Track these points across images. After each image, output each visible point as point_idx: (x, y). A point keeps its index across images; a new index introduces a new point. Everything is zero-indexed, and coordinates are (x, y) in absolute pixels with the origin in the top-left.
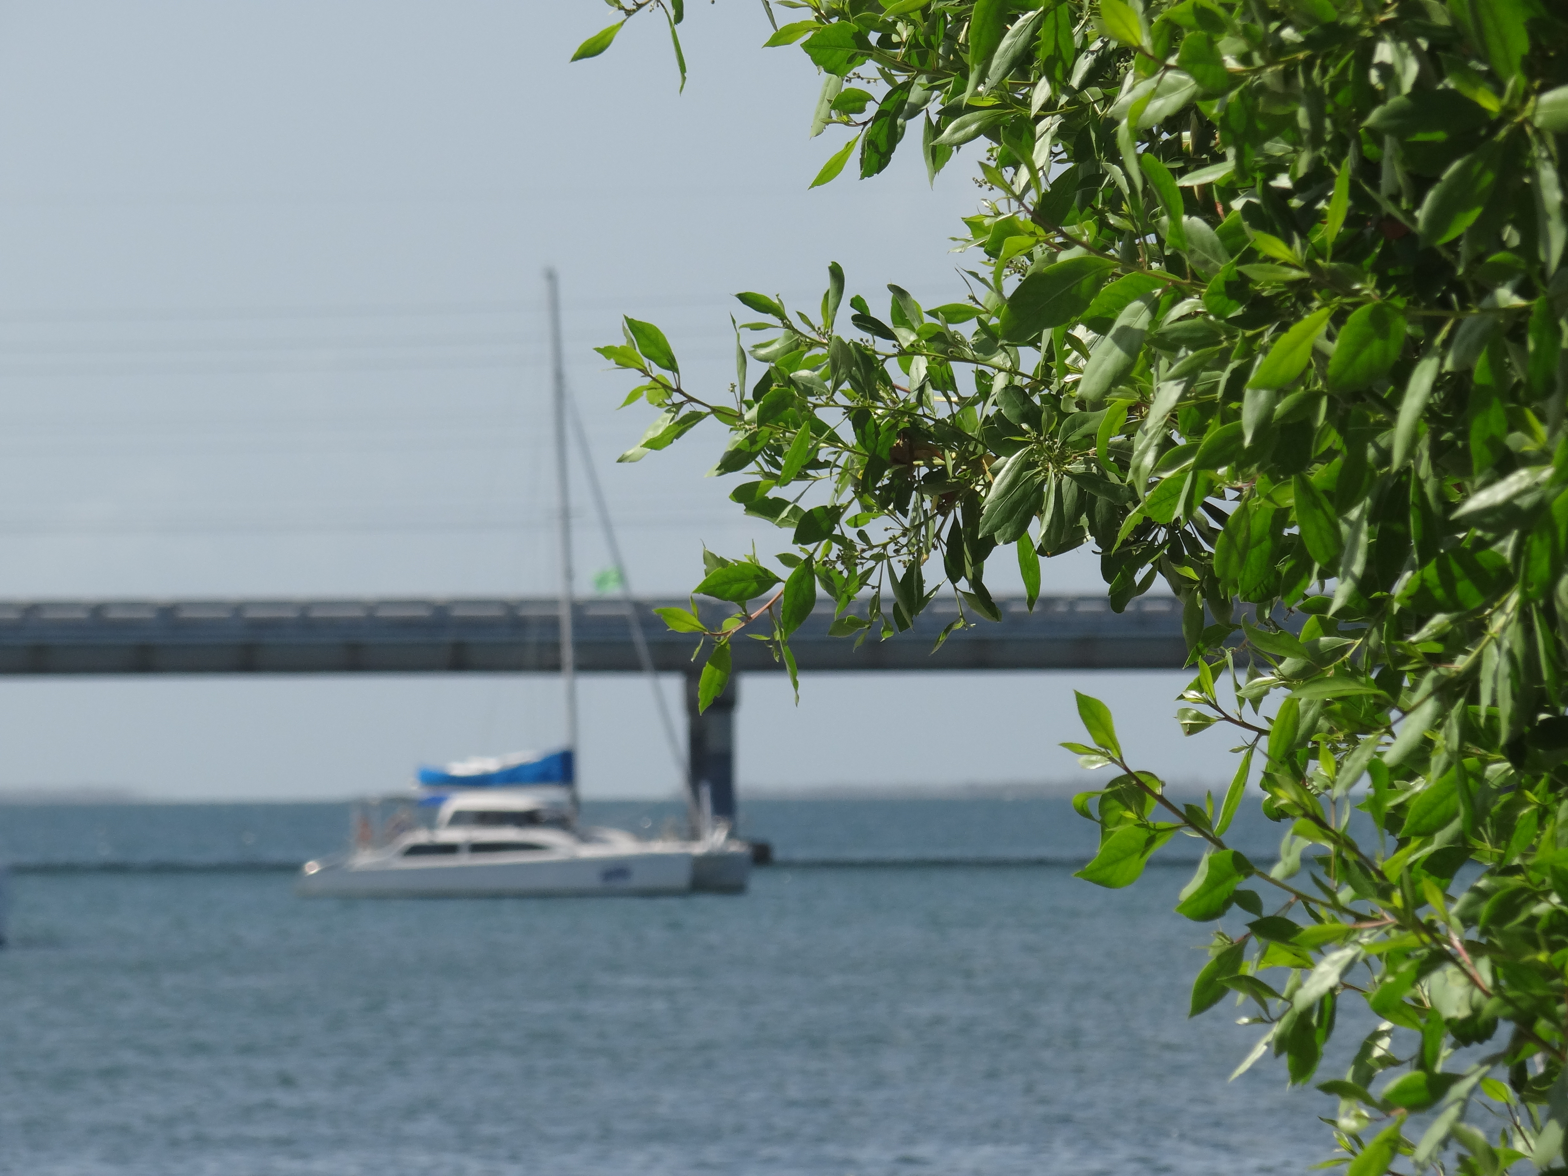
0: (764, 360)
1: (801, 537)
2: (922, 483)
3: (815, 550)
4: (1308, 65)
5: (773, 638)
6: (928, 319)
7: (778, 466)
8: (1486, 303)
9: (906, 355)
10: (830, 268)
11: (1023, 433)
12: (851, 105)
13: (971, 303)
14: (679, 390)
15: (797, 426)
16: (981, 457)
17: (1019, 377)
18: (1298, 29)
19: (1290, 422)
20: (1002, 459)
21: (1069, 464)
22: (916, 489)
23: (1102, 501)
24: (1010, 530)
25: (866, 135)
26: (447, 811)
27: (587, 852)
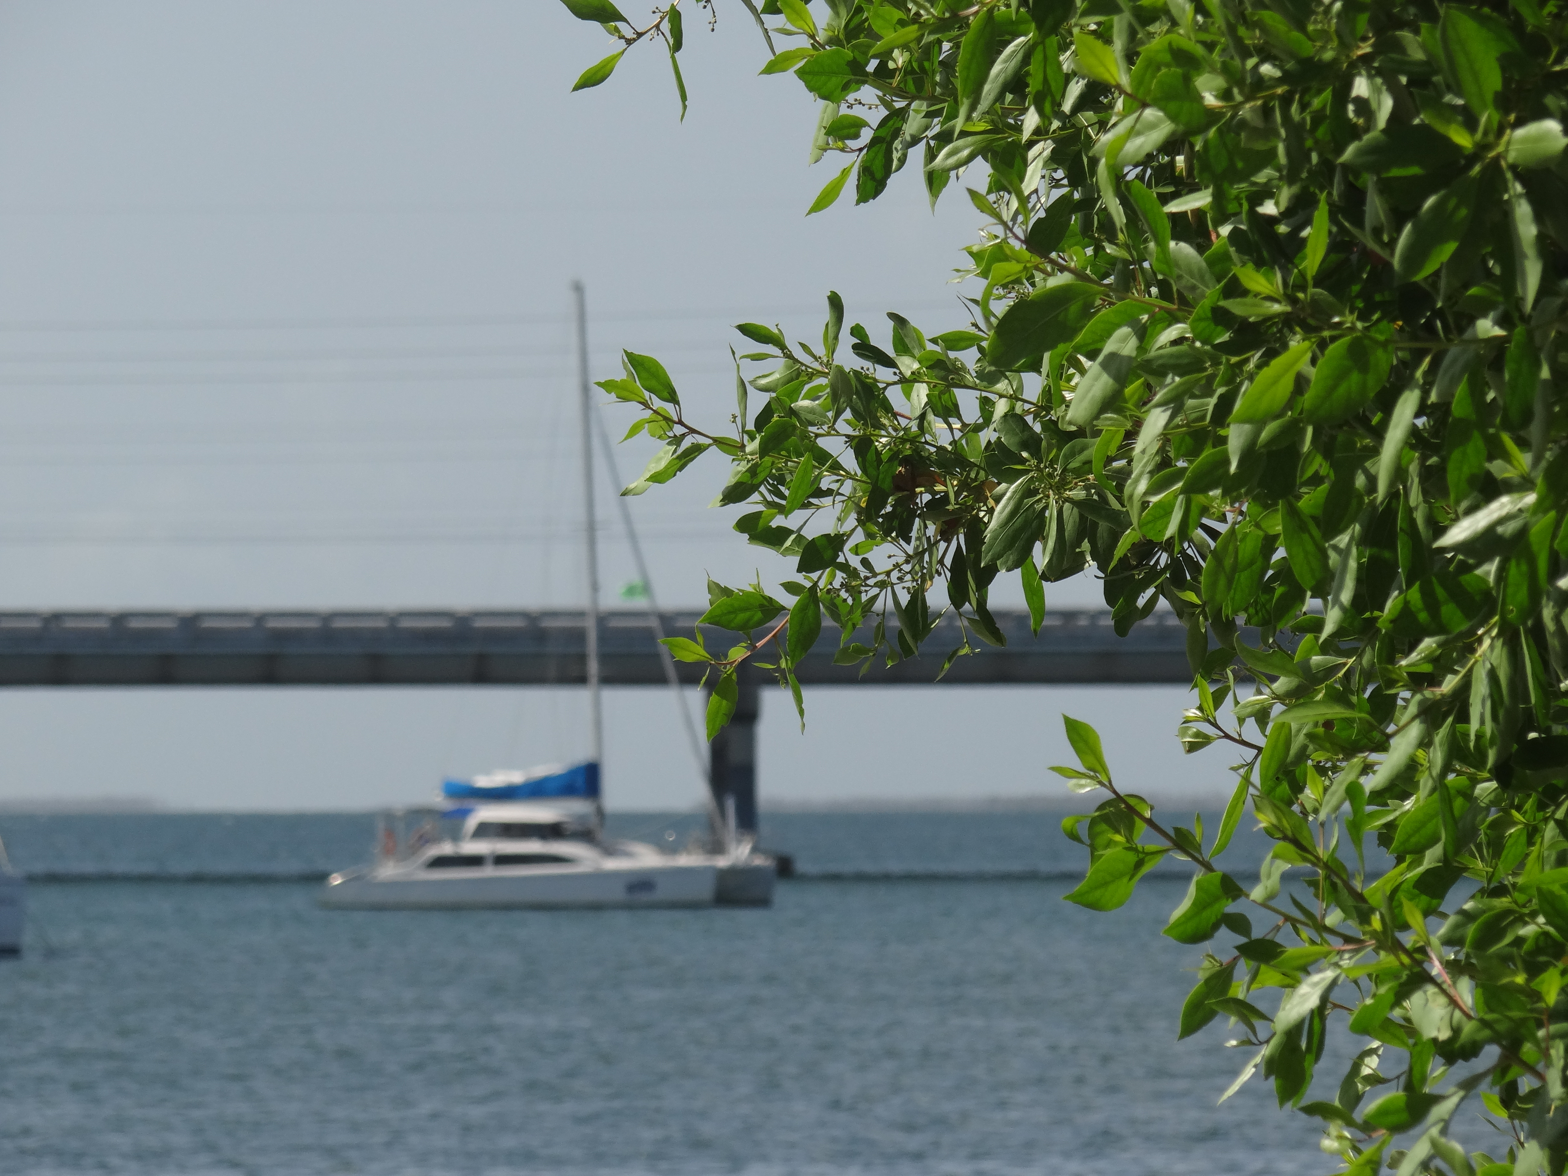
0: (765, 389)
1: (804, 567)
2: (925, 510)
3: (820, 578)
4: (1287, 98)
5: (779, 667)
6: (930, 347)
7: (783, 497)
8: (1468, 334)
9: (907, 382)
10: (829, 297)
11: (1023, 461)
12: (846, 132)
13: (974, 330)
14: (680, 422)
15: (799, 455)
16: (983, 482)
17: (1020, 403)
18: (1276, 65)
19: (1274, 448)
20: (1004, 485)
21: (1070, 490)
22: (919, 516)
23: (1103, 526)
24: (1012, 557)
25: (862, 161)
26: (472, 823)
27: (612, 864)
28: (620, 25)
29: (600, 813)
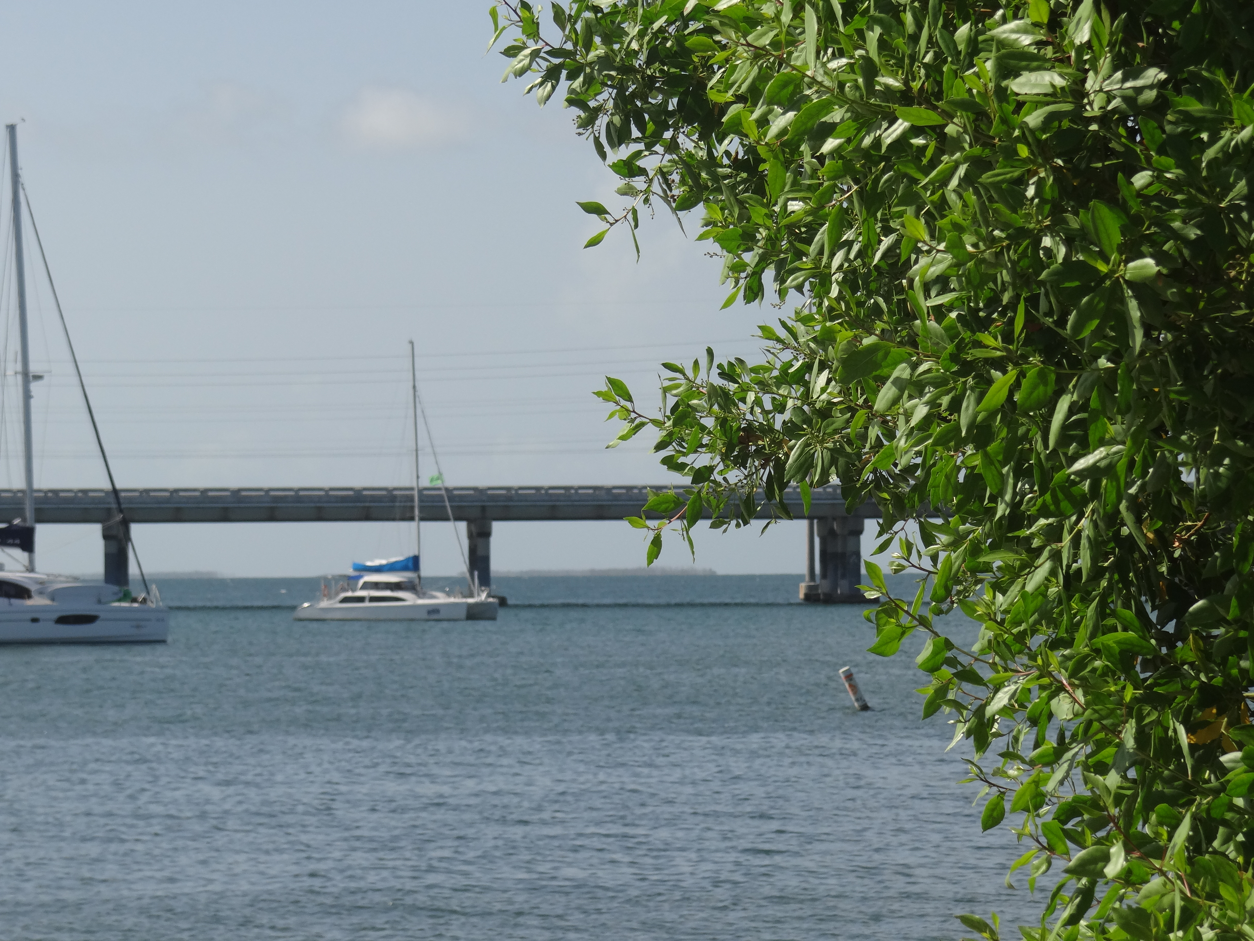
0: (675, 396)
1: (695, 481)
2: (753, 453)
3: (702, 487)
4: (1008, 248)
7: (684, 448)
8: (1094, 366)
10: (707, 349)
11: (804, 430)
12: (739, 269)
13: (768, 365)
14: (634, 412)
15: (692, 427)
16: (782, 440)
18: (1002, 231)
19: (985, 424)
20: (793, 441)
21: (826, 443)
22: (751, 456)
23: (842, 461)
24: (799, 477)
25: (746, 283)
26: (361, 582)
27: (421, 602)
28: (607, 216)
29: (419, 577)
